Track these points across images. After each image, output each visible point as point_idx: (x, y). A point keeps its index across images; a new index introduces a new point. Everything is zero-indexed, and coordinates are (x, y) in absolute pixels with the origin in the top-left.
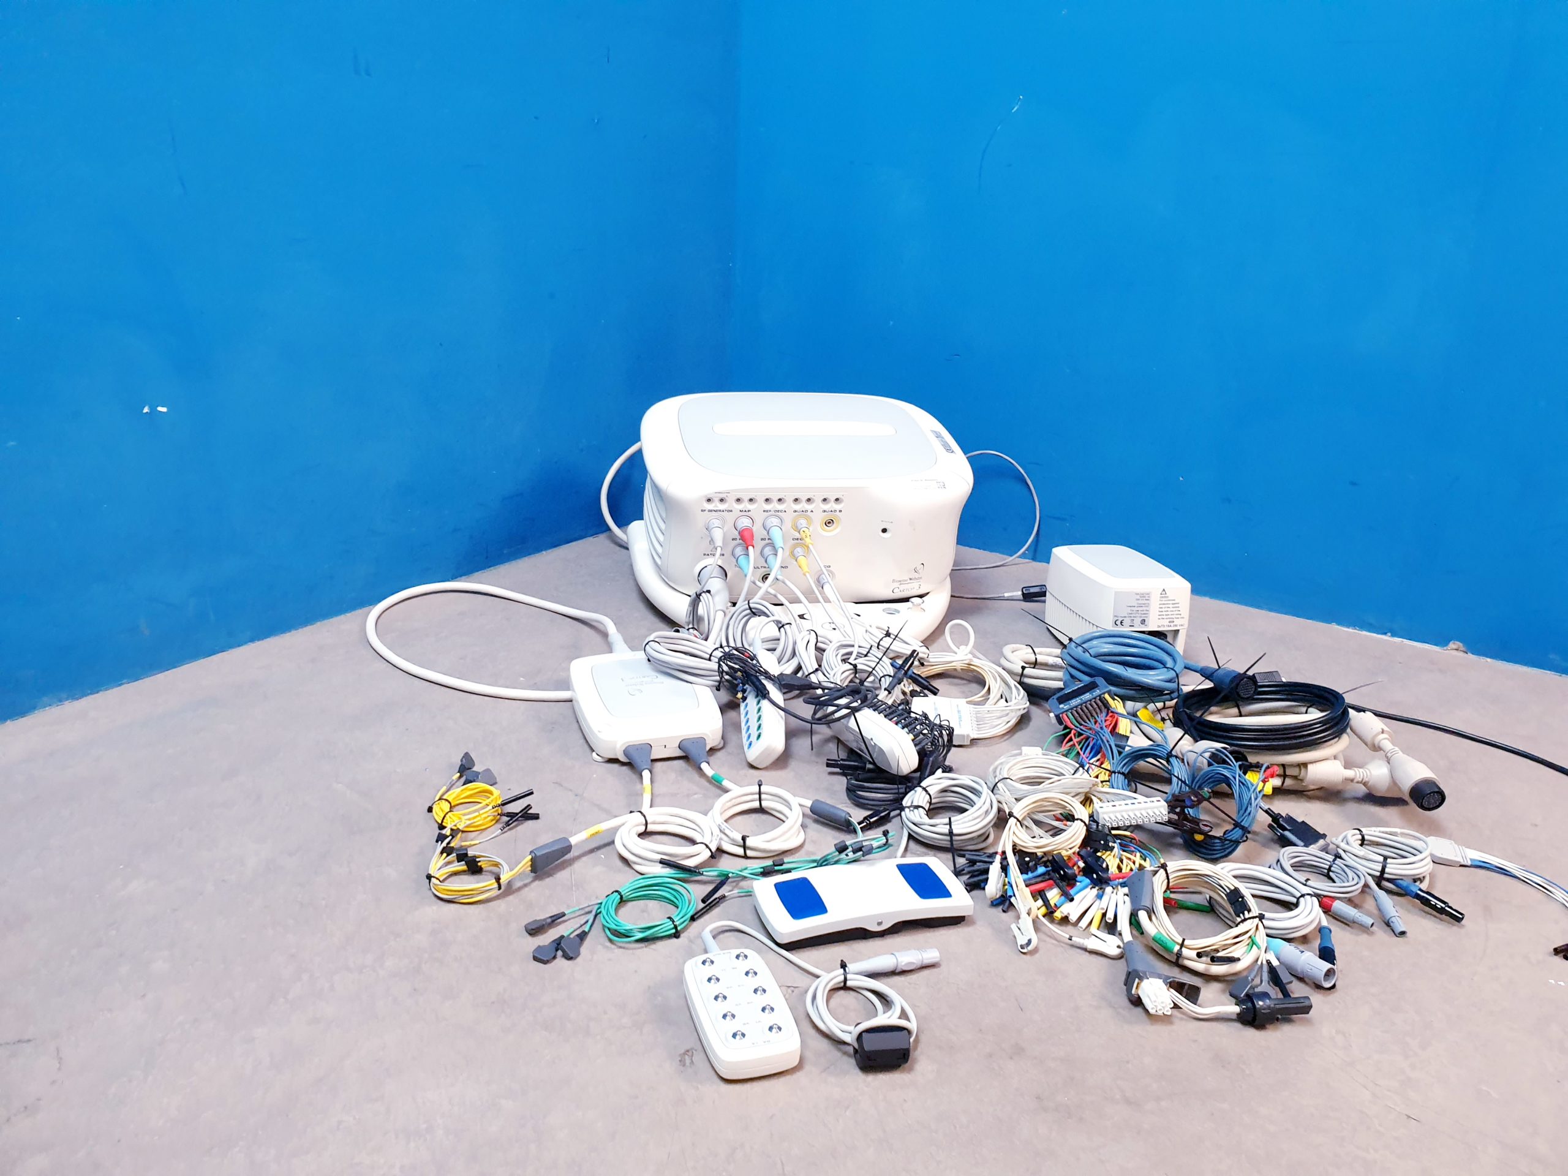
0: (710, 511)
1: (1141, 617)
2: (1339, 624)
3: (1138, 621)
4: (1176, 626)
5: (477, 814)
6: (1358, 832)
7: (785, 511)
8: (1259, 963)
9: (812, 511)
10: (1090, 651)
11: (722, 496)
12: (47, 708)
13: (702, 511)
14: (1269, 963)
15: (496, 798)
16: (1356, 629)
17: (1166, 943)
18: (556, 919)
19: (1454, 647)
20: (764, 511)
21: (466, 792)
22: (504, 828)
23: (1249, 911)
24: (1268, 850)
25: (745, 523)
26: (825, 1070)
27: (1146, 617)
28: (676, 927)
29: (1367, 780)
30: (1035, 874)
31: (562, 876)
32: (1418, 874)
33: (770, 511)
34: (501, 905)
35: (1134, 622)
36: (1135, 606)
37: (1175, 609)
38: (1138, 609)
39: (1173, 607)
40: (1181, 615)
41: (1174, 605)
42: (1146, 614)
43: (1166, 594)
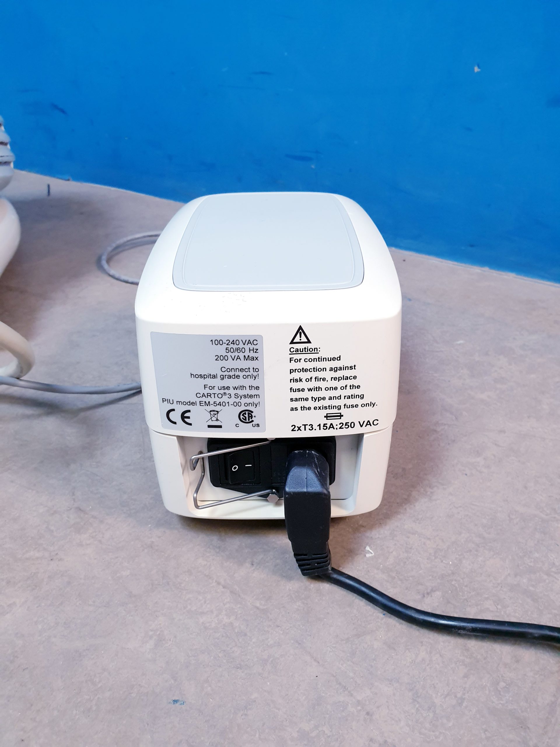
1: (237, 404)
3: (230, 413)
4: (348, 425)
27: (254, 403)
35: (220, 416)
36: (215, 377)
37: (343, 383)
38: (227, 382)
39: (335, 379)
40: (362, 397)
41: (339, 374)
42: (251, 396)
43: (309, 342)
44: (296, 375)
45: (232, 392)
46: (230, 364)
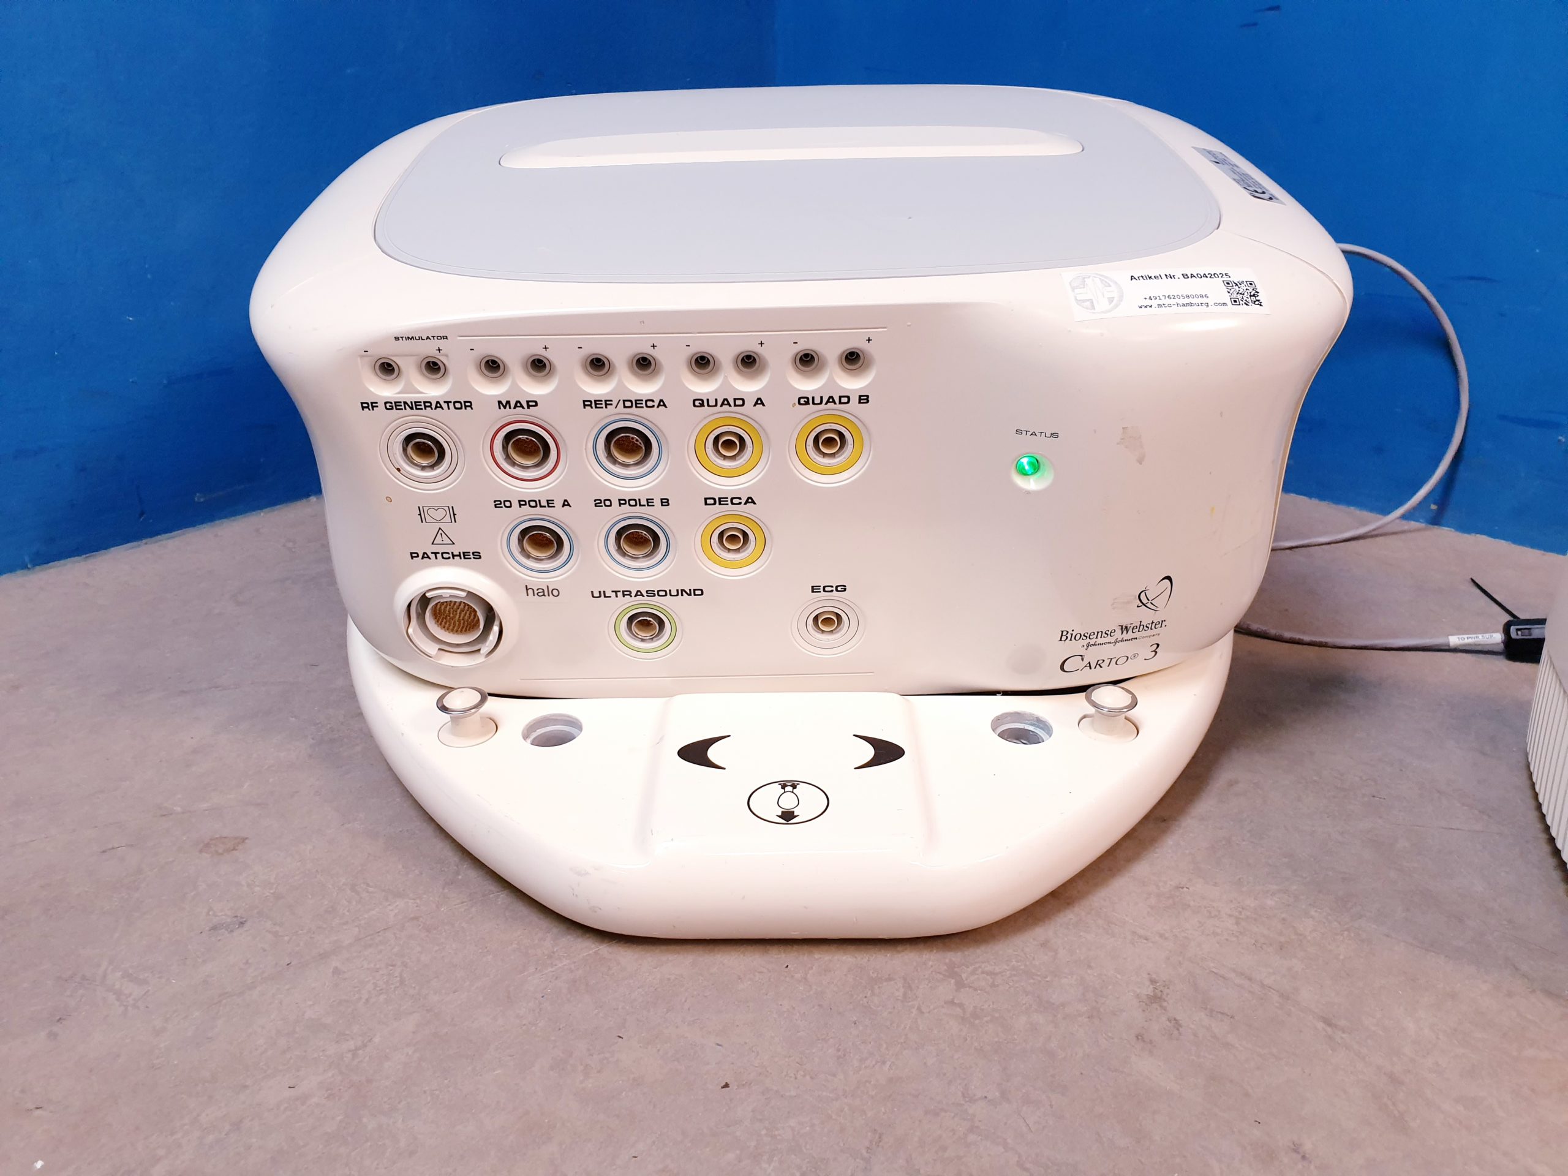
0: (393, 406)
7: (662, 403)
9: (759, 402)
11: (428, 349)
13: (365, 406)
20: (587, 404)
33: (607, 405)
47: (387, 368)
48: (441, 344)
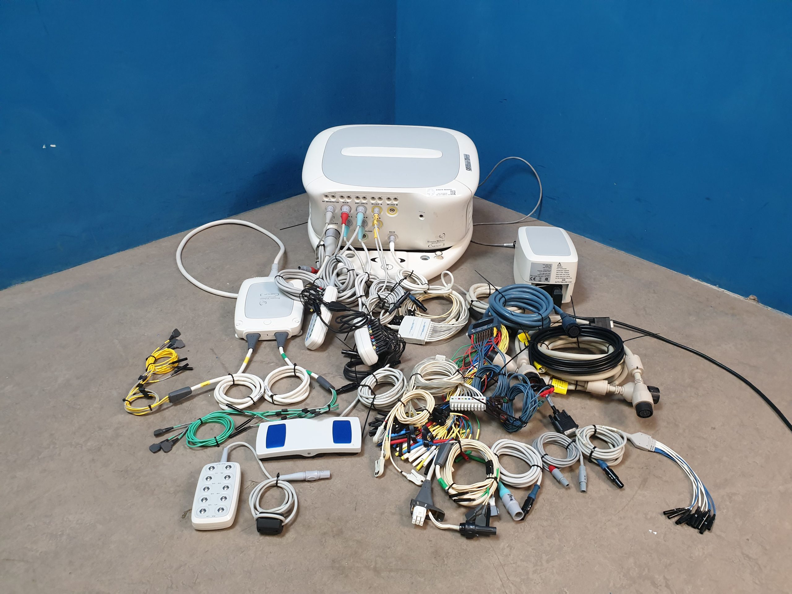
0: (326, 202)
1: (545, 277)
2: (690, 276)
3: (543, 279)
4: (567, 282)
5: (161, 367)
6: (593, 427)
7: (367, 203)
8: (483, 504)
9: (381, 204)
10: (505, 297)
11: (333, 194)
12: (16, 285)
13: (323, 201)
14: (489, 504)
15: (174, 358)
16: (700, 280)
17: (442, 485)
18: (169, 430)
19: (752, 298)
20: (356, 203)
21: (164, 353)
22: (173, 374)
23: (493, 474)
24: (545, 428)
25: (346, 209)
26: (242, 531)
27: (549, 277)
28: (217, 442)
29: (622, 393)
30: (399, 434)
31: (186, 404)
32: (614, 458)
33: (359, 203)
34: (151, 418)
35: (541, 279)
36: (542, 271)
37: (566, 274)
38: (544, 272)
39: (565, 273)
40: (569, 277)
41: (566, 272)
42: (548, 275)
43: (561, 265)
44: (558, 272)
45: (545, 274)
46: (546, 269)
47: (326, 196)
48: (335, 194)
